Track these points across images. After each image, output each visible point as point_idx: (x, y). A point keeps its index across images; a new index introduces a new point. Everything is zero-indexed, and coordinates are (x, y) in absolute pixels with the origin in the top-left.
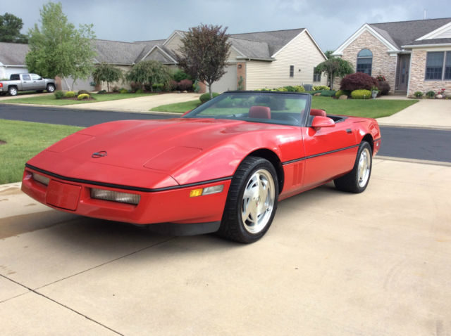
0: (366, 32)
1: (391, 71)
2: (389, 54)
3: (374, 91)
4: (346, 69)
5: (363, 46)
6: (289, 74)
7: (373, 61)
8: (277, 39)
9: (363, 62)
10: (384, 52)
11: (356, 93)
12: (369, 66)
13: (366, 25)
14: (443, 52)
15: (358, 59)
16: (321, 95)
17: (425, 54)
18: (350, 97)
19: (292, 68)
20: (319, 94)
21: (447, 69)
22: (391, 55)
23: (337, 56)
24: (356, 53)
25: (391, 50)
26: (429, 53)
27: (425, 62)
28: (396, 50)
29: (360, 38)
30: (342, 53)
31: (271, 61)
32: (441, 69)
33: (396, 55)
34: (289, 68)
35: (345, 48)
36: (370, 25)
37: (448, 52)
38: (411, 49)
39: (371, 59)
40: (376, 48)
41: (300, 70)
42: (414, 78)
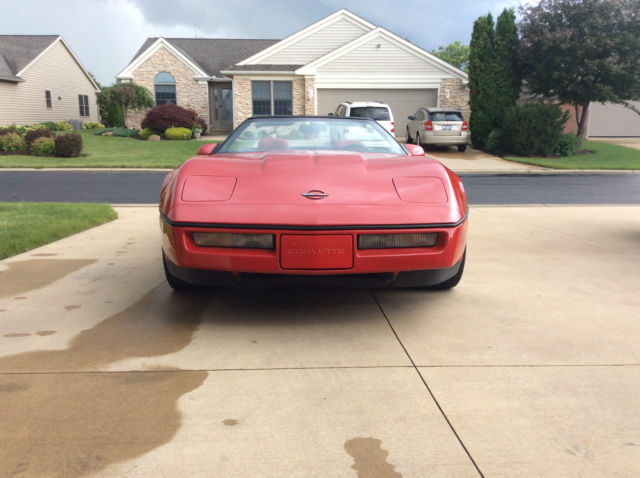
0: (163, 48)
1: (202, 104)
2: (197, 80)
3: (197, 129)
4: (144, 99)
5: (161, 68)
6: (45, 104)
7: (177, 89)
8: (17, 48)
9: (162, 91)
10: (191, 78)
11: (172, 131)
12: (173, 96)
13: (161, 39)
14: (269, 82)
15: (156, 86)
16: (113, 135)
17: (250, 83)
18: (164, 137)
19: (48, 94)
20: (110, 133)
21: (276, 103)
22: (200, 83)
23: (125, 79)
24: (152, 77)
25: (200, 76)
26: (253, 82)
27: (250, 93)
28: (205, 76)
29: (155, 56)
30: (132, 76)
31: (15, 83)
32: (269, 103)
33: (206, 83)
34: (45, 95)
35: (135, 68)
36: (168, 40)
37: (275, 82)
38: (231, 76)
39: (174, 86)
40: (179, 72)
41: (60, 98)
42: (240, 113)
